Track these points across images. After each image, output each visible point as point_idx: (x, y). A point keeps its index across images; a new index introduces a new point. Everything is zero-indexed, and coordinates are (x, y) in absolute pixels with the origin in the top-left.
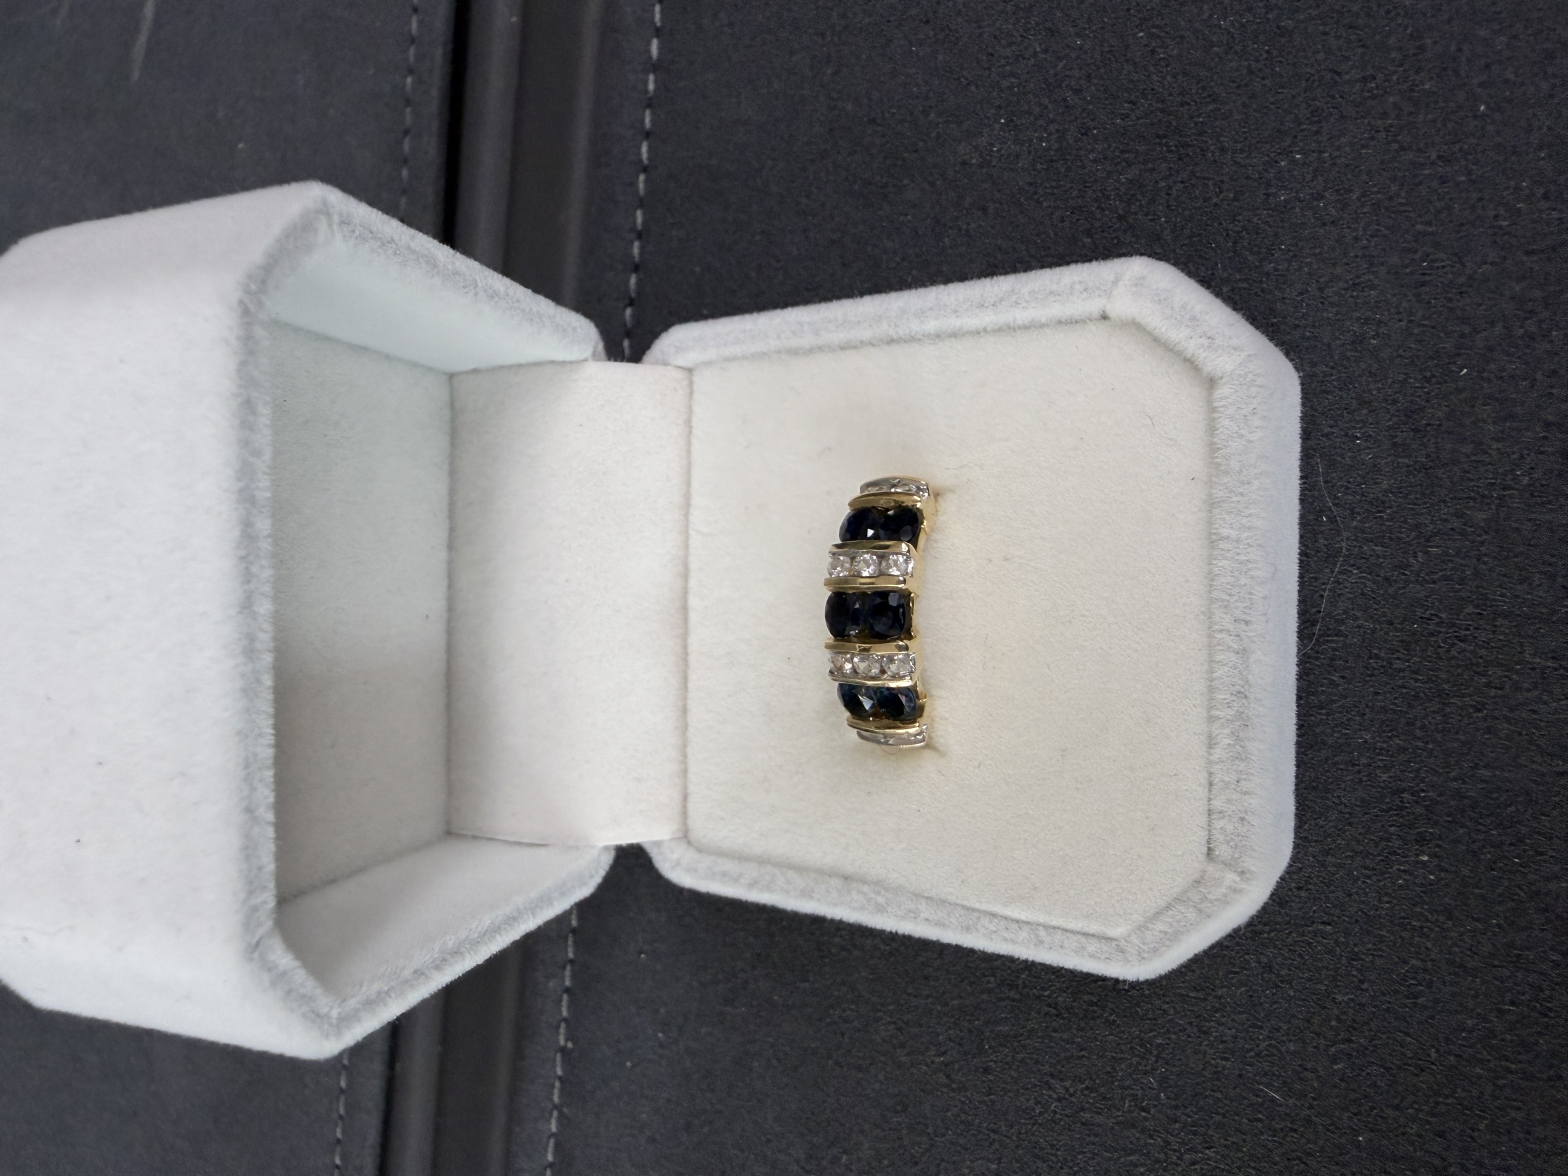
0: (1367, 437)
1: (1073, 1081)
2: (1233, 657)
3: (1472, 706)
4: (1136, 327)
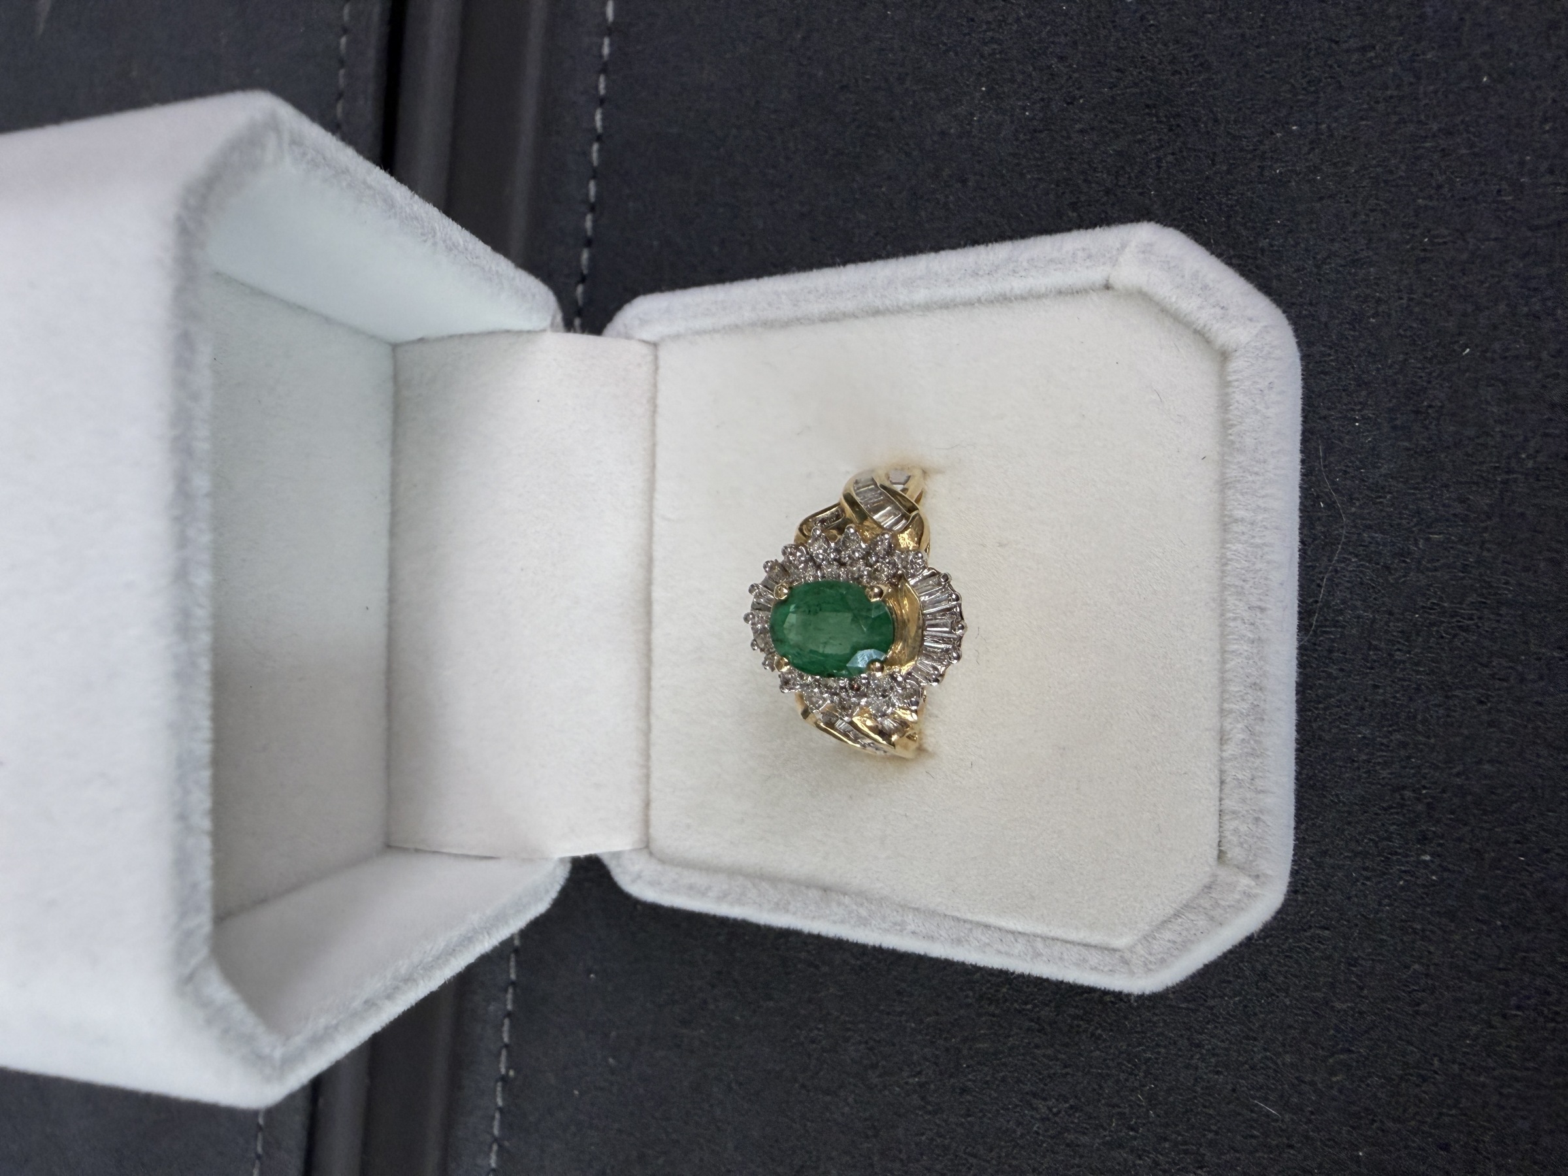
0: (1366, 420)
1: (1057, 1100)
2: (1247, 647)
3: (1475, 698)
4: (1142, 297)
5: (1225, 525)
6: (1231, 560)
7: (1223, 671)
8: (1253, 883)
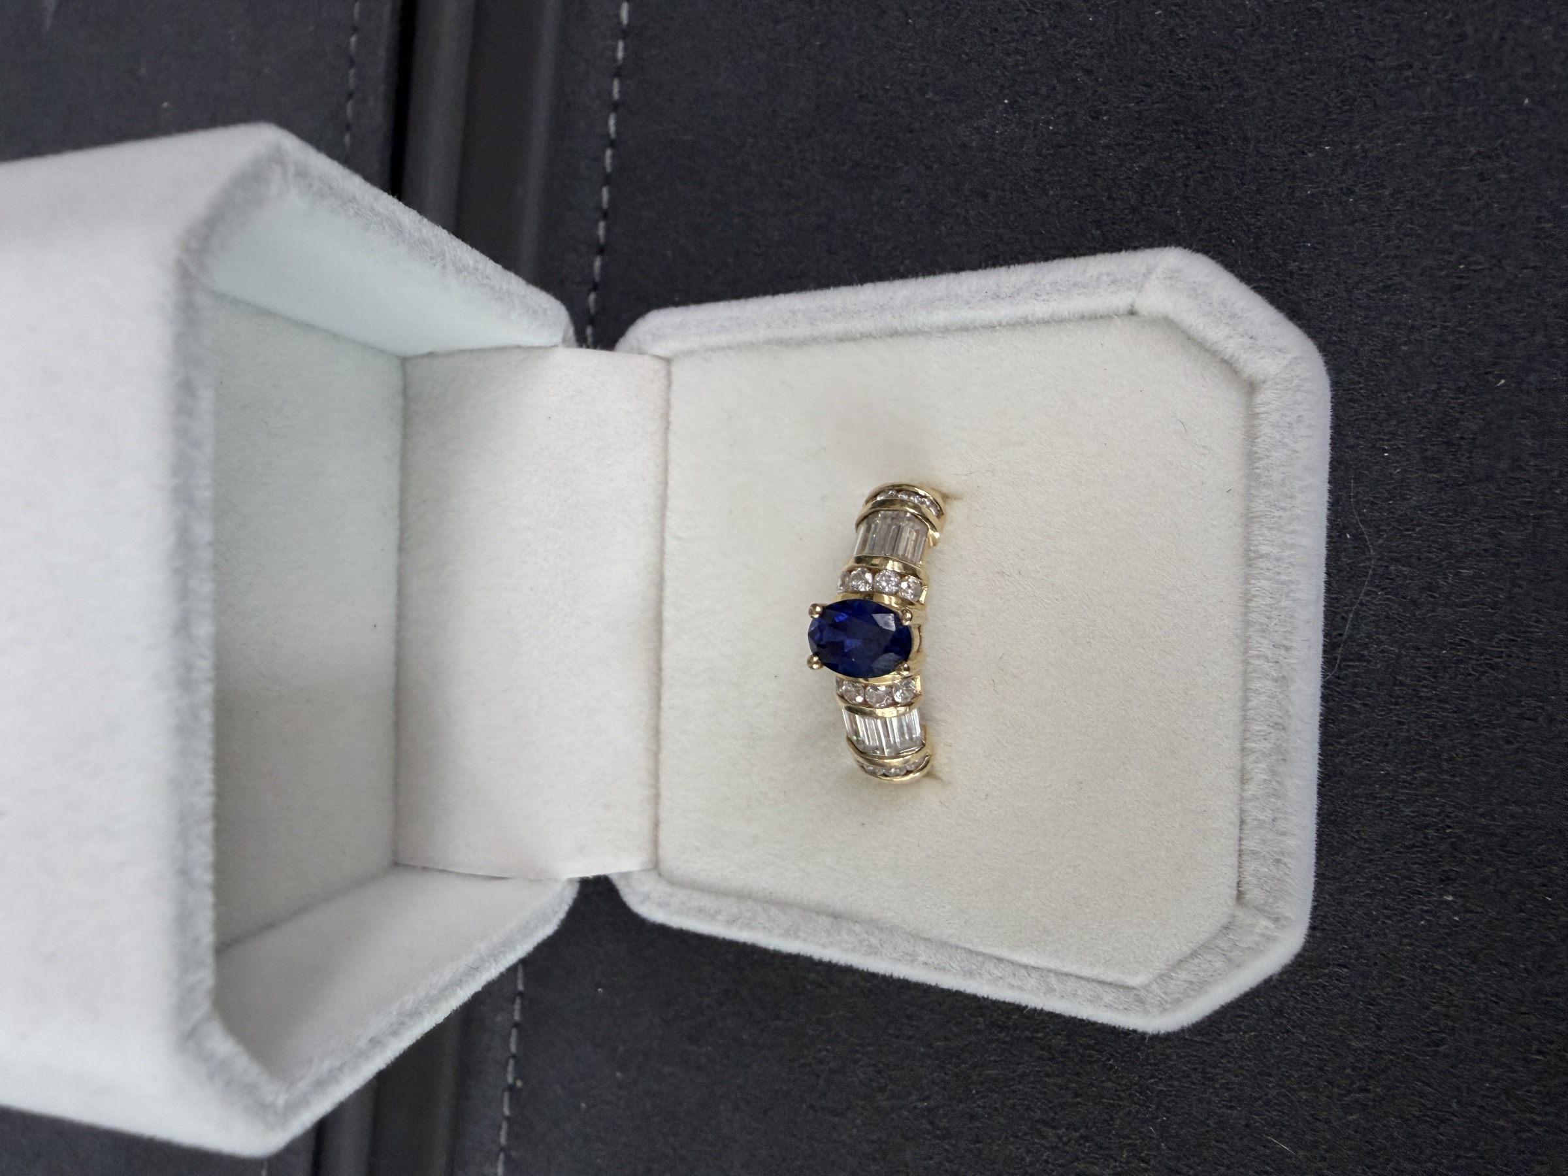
0: (1395, 450)
1: (1067, 1129)
2: (1269, 685)
3: (1502, 738)
4: (1168, 324)
5: (1250, 560)
6: (1255, 596)
7: (1244, 709)
8: (1271, 925)
